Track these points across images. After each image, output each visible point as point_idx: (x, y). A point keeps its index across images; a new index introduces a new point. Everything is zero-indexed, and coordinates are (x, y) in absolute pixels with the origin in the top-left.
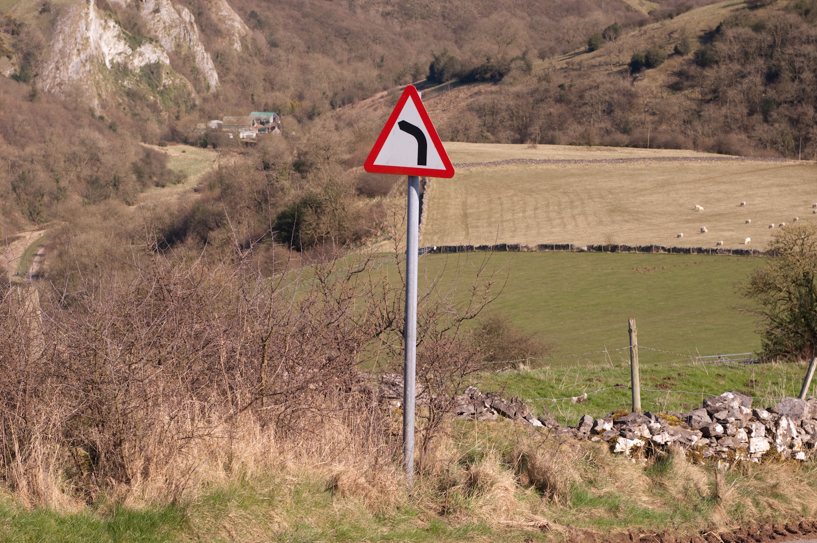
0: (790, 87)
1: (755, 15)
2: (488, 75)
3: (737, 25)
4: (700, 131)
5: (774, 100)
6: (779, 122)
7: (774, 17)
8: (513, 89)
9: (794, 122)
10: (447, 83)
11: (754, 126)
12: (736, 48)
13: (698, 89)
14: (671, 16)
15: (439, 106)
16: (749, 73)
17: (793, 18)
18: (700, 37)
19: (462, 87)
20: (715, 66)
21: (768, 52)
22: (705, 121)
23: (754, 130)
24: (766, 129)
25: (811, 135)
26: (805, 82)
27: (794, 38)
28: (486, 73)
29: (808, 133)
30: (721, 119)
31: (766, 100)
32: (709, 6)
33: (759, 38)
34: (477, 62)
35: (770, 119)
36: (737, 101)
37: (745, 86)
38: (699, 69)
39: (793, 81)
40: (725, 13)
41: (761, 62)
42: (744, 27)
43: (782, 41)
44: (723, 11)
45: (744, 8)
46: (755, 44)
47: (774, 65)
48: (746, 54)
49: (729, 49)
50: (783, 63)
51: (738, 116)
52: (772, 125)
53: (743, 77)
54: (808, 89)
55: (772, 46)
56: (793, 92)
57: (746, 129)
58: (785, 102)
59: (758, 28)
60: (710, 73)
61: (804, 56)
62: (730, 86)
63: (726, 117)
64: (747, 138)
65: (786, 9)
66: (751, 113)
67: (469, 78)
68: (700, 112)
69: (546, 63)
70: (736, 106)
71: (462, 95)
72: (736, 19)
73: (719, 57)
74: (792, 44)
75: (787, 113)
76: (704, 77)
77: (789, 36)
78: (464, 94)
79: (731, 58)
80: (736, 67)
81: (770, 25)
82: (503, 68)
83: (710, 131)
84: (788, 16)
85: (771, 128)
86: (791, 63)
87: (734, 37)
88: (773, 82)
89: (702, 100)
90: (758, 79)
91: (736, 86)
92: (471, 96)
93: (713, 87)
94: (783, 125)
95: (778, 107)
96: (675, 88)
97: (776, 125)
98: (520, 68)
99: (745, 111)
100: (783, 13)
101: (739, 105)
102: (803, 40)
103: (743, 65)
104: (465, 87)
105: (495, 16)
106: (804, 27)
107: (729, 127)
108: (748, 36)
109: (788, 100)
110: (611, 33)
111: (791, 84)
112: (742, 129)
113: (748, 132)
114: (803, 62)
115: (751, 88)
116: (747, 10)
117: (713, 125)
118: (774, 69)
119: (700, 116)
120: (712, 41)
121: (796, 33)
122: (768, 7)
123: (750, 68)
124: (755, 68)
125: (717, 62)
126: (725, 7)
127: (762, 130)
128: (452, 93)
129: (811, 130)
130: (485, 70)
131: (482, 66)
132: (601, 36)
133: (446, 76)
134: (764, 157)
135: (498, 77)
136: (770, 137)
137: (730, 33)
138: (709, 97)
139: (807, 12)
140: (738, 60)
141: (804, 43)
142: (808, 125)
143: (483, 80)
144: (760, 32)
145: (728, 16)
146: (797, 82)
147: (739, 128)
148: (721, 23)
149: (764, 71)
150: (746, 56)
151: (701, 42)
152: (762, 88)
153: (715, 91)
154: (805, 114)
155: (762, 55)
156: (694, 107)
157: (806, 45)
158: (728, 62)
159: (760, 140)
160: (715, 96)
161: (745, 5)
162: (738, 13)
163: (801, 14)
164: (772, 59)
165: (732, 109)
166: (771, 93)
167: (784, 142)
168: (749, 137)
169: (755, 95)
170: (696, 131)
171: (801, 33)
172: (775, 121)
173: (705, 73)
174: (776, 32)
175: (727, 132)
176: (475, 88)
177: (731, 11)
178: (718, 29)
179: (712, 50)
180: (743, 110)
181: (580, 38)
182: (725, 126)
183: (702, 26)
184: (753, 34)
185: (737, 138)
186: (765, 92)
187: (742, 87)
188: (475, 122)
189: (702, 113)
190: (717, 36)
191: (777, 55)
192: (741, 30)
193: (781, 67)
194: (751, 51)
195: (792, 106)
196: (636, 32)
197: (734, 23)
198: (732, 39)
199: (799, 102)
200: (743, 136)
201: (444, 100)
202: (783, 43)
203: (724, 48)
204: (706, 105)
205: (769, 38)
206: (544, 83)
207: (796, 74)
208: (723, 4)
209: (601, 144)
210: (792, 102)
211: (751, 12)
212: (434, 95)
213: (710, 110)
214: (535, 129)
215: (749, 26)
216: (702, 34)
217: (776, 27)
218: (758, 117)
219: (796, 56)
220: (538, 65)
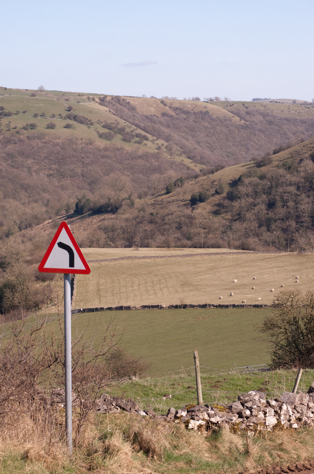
0: (281, 211)
1: (260, 170)
2: (109, 209)
3: (250, 176)
4: (232, 237)
5: (273, 218)
6: (276, 231)
7: (271, 171)
8: (124, 216)
9: (285, 230)
10: (86, 214)
11: (262, 233)
12: (250, 189)
13: (229, 214)
14: (212, 172)
15: (82, 228)
16: (258, 203)
17: (282, 171)
18: (230, 184)
19: (94, 216)
20: (239, 200)
21: (268, 191)
22: (234, 232)
23: (262, 236)
24: (269, 235)
25: (294, 238)
26: (290, 208)
27: (283, 182)
28: (108, 208)
29: (293, 236)
30: (243, 230)
31: (268, 219)
32: (234, 166)
33: (263, 183)
34: (103, 202)
35: (271, 229)
36: (252, 219)
37: (256, 211)
38: (229, 202)
39: (283, 207)
40: (244, 170)
41: (264, 197)
42: (254, 178)
43: (276, 185)
44: (242, 169)
45: (254, 167)
46: (261, 187)
47: (272, 199)
48: (256, 192)
49: (246, 190)
50: (277, 197)
51: (253, 228)
52: (272, 233)
53: (255, 206)
54: (292, 212)
55: (270, 188)
56: (283, 214)
57: (257, 235)
58: (279, 219)
59: (262, 177)
60: (236, 204)
61: (289, 193)
62: (247, 211)
63: (246, 229)
64: (258, 241)
65: (277, 166)
66: (260, 226)
67: (98, 211)
68: (231, 226)
69: (142, 201)
70: (251, 222)
71: (94, 221)
72: (250, 173)
73: (241, 194)
74: (282, 186)
75: (280, 225)
76: (232, 207)
77: (280, 181)
78: (96, 220)
79: (247, 195)
80: (251, 200)
81: (269, 176)
82: (118, 204)
83: (237, 237)
84: (279, 170)
85: (272, 234)
86: (282, 197)
87: (249, 183)
88: (272, 208)
89: (232, 220)
90: (263, 207)
91: (251, 211)
92: (100, 221)
93: (238, 212)
94: (278, 233)
95: (275, 222)
96: (216, 213)
97: (275, 233)
98: (128, 204)
99: (257, 225)
100: (276, 168)
101: (253, 222)
102: (288, 184)
103: (254, 199)
104: (96, 217)
105: (112, 175)
106: (288, 176)
107: (248, 234)
108: (257, 182)
109: (281, 218)
110: (179, 183)
111: (282, 209)
112: (255, 235)
113: (258, 237)
114: (288, 196)
115: (259, 212)
116: (255, 168)
117: (239, 233)
118: (272, 201)
119: (231, 229)
120: (236, 186)
121: (284, 180)
122: (267, 166)
123: (258, 200)
124: (261, 200)
125: (240, 198)
126: (243, 166)
127: (267, 236)
128: (89, 220)
129: (294, 235)
130: (107, 206)
131: (106, 204)
132: (173, 185)
133: (85, 210)
134: (268, 251)
135: (115, 210)
136: (271, 240)
137: (246, 181)
138: (236, 217)
139: (289, 168)
140: (252, 196)
141: (289, 186)
142: (292, 232)
143: (107, 212)
144: (264, 180)
145: (245, 171)
146: (285, 207)
147: (254, 235)
148: (241, 175)
149: (267, 202)
150: (256, 194)
151: (230, 187)
152: (266, 212)
153: (239, 214)
154: (291, 226)
155: (265, 193)
156: (228, 223)
157: (290, 187)
158: (246, 197)
159: (266, 241)
160: (239, 217)
161: (254, 165)
162: (250, 169)
163: (286, 169)
164: (271, 195)
165: (249, 224)
166: (271, 214)
167: (279, 242)
168: (259, 240)
169: (262, 216)
170: (229, 237)
171: (287, 180)
172: (274, 230)
173: (233, 204)
174: (273, 180)
175: (247, 238)
176: (102, 217)
177: (247, 168)
178: (240, 179)
179: (236, 191)
180: (255, 224)
181: (162, 186)
182: (246, 234)
183: (231, 177)
184: (260, 181)
185: (252, 241)
186: (267, 214)
187: (254, 212)
188: (103, 236)
189: (232, 227)
190: (239, 183)
191: (273, 192)
192: (252, 179)
193: (276, 199)
194: (259, 190)
195: (283, 221)
196: (193, 182)
197: (248, 175)
198: (248, 184)
199: (287, 219)
200: (256, 239)
201: (85, 224)
202: (277, 186)
203: (244, 189)
204: (235, 222)
205: (269, 183)
206: (142, 212)
207: (285, 203)
208: (242, 164)
209: (175, 247)
210: (283, 219)
211: (258, 169)
212: (79, 221)
213: (237, 225)
214: (137, 239)
215: (257, 177)
216: (231, 182)
217: (272, 177)
218: (264, 228)
219: (284, 193)
220: (138, 202)
